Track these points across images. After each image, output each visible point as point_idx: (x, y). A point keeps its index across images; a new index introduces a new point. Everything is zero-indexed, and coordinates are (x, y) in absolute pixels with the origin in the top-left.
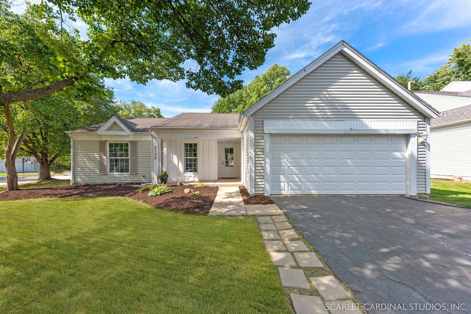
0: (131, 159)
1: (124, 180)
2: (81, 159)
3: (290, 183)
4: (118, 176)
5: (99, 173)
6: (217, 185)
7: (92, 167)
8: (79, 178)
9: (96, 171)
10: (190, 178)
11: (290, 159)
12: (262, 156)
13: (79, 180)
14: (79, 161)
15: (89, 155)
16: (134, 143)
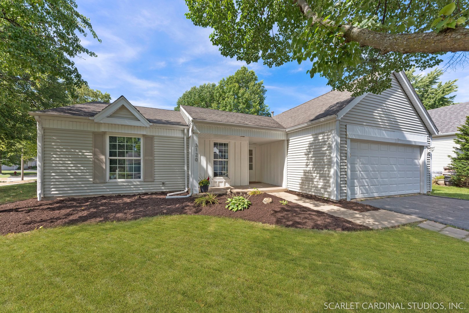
0: (145, 161)
1: (134, 189)
2: (58, 159)
3: (361, 187)
4: (125, 184)
5: (91, 180)
6: (265, 191)
7: (80, 171)
8: (53, 189)
9: (88, 177)
10: (220, 184)
11: (361, 164)
12: (345, 161)
13: (53, 193)
14: (54, 162)
15: (73, 153)
16: (149, 139)
